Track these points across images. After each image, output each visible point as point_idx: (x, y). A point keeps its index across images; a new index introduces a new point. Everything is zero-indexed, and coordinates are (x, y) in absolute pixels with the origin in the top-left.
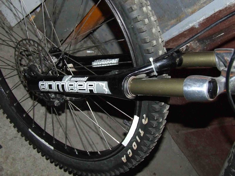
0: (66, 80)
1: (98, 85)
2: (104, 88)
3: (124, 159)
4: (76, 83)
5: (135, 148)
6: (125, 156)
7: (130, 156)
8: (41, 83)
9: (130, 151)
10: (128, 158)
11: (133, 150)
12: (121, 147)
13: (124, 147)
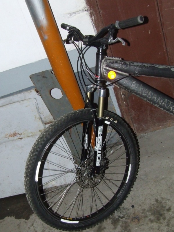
0: (97, 149)
1: (100, 131)
2: (101, 128)
3: (116, 122)
4: (98, 143)
5: (108, 118)
6: (114, 122)
7: (113, 119)
8: (97, 165)
9: (110, 120)
10: (114, 120)
11: (110, 118)
12: (111, 125)
13: (110, 123)
